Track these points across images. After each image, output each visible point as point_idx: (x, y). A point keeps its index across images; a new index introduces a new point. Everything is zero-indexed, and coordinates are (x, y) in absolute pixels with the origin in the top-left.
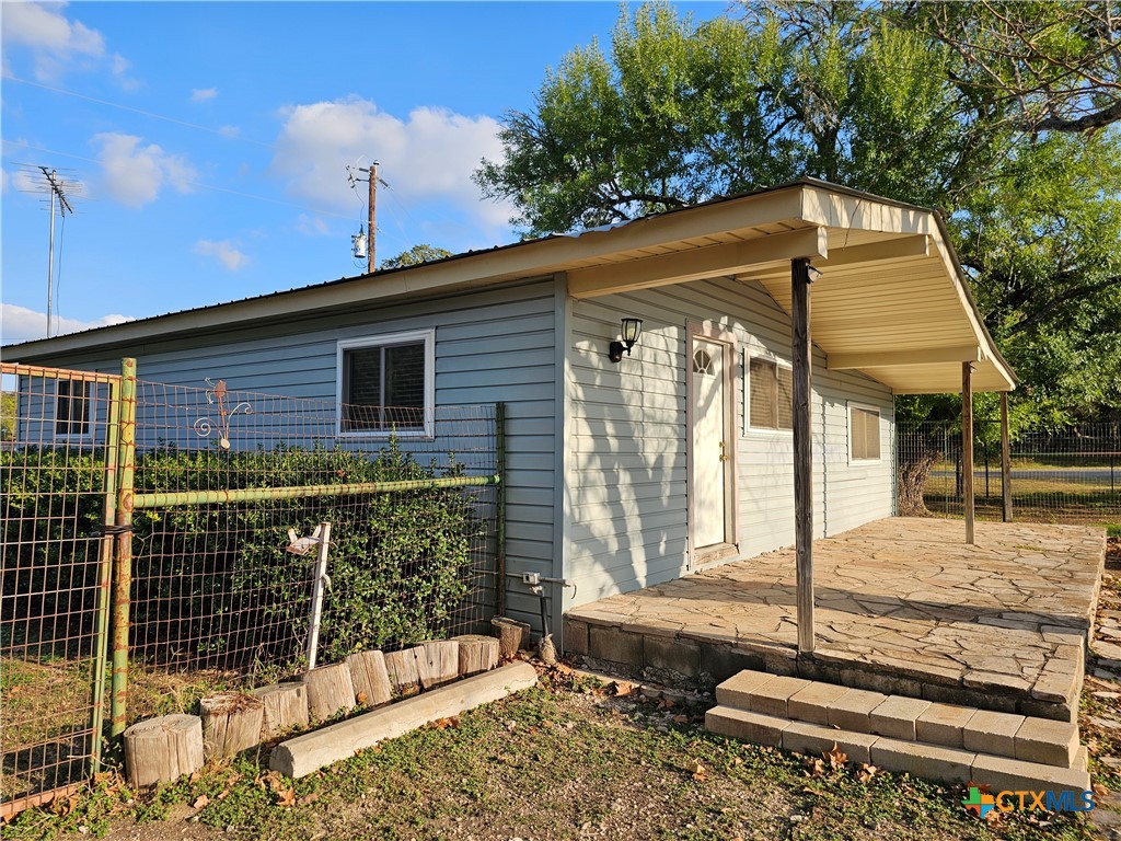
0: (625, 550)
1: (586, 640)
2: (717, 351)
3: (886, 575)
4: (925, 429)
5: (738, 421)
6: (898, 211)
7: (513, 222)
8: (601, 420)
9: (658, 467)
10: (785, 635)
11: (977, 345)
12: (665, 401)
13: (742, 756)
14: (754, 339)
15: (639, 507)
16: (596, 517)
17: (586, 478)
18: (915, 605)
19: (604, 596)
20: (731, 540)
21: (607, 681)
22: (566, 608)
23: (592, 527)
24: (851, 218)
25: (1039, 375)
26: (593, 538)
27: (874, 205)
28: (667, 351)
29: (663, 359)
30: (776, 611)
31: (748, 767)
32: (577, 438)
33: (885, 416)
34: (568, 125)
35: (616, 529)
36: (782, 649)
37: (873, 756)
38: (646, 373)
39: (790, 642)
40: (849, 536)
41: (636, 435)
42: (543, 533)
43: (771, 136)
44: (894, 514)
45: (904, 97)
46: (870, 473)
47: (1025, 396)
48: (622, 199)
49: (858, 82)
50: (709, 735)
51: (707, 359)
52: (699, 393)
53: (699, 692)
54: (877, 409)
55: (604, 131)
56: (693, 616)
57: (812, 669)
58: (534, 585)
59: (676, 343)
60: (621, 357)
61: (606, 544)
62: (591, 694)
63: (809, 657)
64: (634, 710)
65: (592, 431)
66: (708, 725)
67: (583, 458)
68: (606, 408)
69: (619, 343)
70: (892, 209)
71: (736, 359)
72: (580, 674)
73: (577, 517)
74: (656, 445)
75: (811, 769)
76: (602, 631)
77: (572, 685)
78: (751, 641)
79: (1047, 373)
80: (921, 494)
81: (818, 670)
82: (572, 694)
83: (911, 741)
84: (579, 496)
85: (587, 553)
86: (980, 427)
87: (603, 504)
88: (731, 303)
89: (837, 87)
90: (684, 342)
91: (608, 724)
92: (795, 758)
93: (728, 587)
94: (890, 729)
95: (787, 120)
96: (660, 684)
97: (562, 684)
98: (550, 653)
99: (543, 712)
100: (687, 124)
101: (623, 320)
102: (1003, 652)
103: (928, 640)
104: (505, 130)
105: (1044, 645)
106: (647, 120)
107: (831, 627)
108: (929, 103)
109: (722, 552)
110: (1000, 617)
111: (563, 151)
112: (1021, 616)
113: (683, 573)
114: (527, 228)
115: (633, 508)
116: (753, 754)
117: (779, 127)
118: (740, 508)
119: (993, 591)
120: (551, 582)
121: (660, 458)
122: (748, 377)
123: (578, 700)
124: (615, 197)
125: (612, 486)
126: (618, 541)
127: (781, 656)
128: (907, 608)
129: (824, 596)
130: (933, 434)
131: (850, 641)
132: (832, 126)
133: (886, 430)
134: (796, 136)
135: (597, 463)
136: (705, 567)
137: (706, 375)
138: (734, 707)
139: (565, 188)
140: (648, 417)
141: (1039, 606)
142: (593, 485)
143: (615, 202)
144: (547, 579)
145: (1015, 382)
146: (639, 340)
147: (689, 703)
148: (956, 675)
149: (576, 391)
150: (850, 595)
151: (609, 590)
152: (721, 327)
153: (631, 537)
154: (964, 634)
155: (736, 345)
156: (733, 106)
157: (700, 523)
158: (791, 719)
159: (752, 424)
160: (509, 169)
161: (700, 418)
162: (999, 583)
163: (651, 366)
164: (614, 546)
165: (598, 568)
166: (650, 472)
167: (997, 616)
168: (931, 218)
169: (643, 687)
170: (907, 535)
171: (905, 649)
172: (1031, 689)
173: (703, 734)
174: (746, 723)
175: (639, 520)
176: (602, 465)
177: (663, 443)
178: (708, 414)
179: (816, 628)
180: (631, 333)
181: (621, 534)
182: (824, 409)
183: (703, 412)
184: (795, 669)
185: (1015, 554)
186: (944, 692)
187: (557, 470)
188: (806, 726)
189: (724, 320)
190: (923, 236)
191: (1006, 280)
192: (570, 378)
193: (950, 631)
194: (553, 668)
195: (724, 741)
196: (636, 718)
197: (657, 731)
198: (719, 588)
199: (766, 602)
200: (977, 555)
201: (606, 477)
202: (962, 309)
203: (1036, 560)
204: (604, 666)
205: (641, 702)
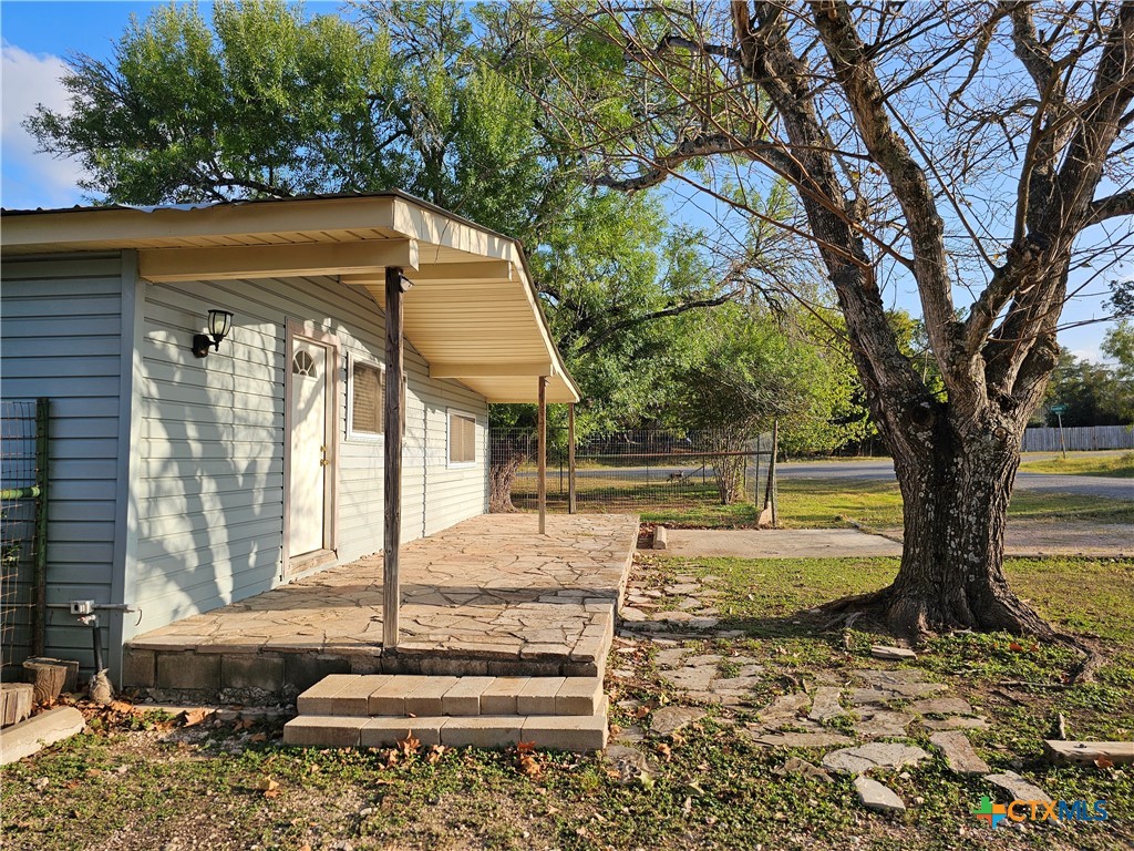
0: (207, 565)
1: (153, 669)
2: (319, 353)
3: (471, 567)
4: (513, 435)
5: (341, 425)
6: (485, 236)
7: (81, 184)
8: (181, 422)
9: (251, 473)
10: (373, 634)
11: (550, 362)
12: (260, 402)
13: (319, 762)
14: (358, 344)
15: (226, 517)
16: (172, 531)
17: (158, 487)
18: (490, 592)
19: (179, 618)
20: (330, 546)
21: (175, 711)
22: (127, 636)
23: (166, 542)
24: (441, 236)
25: (596, 390)
26: (167, 555)
27: (463, 227)
28: (263, 349)
29: (258, 356)
30: (368, 612)
31: (323, 772)
32: (148, 442)
33: (480, 423)
34: (156, 87)
35: (196, 543)
36: (367, 648)
37: (442, 737)
38: (238, 372)
39: (376, 640)
40: (444, 535)
41: (225, 438)
42: (101, 554)
43: (383, 146)
44: (485, 512)
45: (498, 135)
46: (466, 475)
47: (587, 407)
48: (223, 182)
49: (461, 112)
50: (286, 749)
51: (309, 360)
52: (300, 395)
53: (281, 706)
54: (474, 416)
55: (201, 103)
56: (280, 628)
57: (395, 663)
58: (85, 615)
59: (274, 341)
60: (207, 351)
61: (183, 560)
62: (155, 729)
63: (393, 652)
64: (206, 738)
65: (168, 433)
66: (287, 738)
67: (155, 465)
68: (187, 410)
69: (205, 337)
70: (479, 233)
71: (339, 363)
72: (142, 709)
73: (146, 531)
74: (247, 450)
75: (385, 761)
76: (172, 657)
77: (132, 723)
78: (338, 644)
79: (603, 389)
80: (509, 492)
81: (400, 663)
82: (130, 733)
83: (475, 715)
84: (148, 509)
85: (157, 573)
86: (553, 433)
87: (180, 516)
88: (335, 306)
89: (442, 113)
90: (283, 341)
91: (172, 759)
92: (372, 754)
93: (321, 594)
94: (459, 708)
95: (398, 134)
96: (239, 705)
97: (118, 724)
98: (104, 691)
99: (88, 760)
100: (297, 116)
101: (210, 311)
102: (554, 625)
103: (498, 622)
104: (72, 76)
105: (584, 615)
106: (251, 101)
107: (416, 621)
108: (519, 144)
109: (319, 559)
110: (556, 595)
111: (150, 114)
112: (571, 592)
113: (276, 584)
114: (101, 195)
115: (218, 518)
116: (331, 758)
117: (391, 139)
118: (340, 512)
119: (554, 573)
120: (109, 609)
121: (253, 463)
122: (351, 381)
123: (136, 739)
124: (214, 178)
125: (193, 495)
126: (199, 556)
127: (367, 655)
128: (486, 595)
129: (414, 592)
130: (519, 439)
131: (431, 632)
132: (438, 149)
133: (481, 434)
134: (407, 151)
135: (175, 469)
136: (300, 576)
137: (307, 377)
138: (316, 714)
139: (150, 157)
140: (240, 419)
141: (584, 583)
142: (169, 495)
143: (214, 183)
144: (103, 606)
145: (580, 395)
146: (230, 333)
147: (269, 719)
148: (514, 650)
149: (148, 387)
150: (438, 589)
151: (185, 611)
152: (324, 329)
153: (214, 551)
154: (525, 613)
155: (339, 348)
156: (344, 107)
157: (297, 532)
158: (370, 716)
159: (354, 428)
160: (76, 122)
161: (300, 422)
162: (559, 566)
163: (245, 364)
164: (193, 562)
165: (172, 588)
166: (241, 479)
167: (554, 594)
168: (513, 246)
169: (220, 711)
170: (494, 530)
171: (478, 633)
172: (570, 653)
173: (281, 748)
174: (327, 728)
175: (225, 531)
176: (180, 472)
177: (257, 448)
178: (309, 417)
179: (400, 623)
180: (219, 326)
181: (203, 549)
182: (425, 415)
183: (303, 416)
184: (379, 666)
185: (574, 540)
186: (506, 667)
187: (121, 479)
188: (384, 720)
189: (328, 322)
190: (506, 262)
191: (576, 309)
192: (139, 373)
193: (516, 612)
194: (108, 708)
195: (302, 751)
196: (207, 746)
197: (230, 755)
198: (312, 596)
199: (358, 604)
200: (546, 543)
201: (185, 485)
202: (538, 331)
203: (588, 544)
204: (174, 695)
205: (215, 728)
